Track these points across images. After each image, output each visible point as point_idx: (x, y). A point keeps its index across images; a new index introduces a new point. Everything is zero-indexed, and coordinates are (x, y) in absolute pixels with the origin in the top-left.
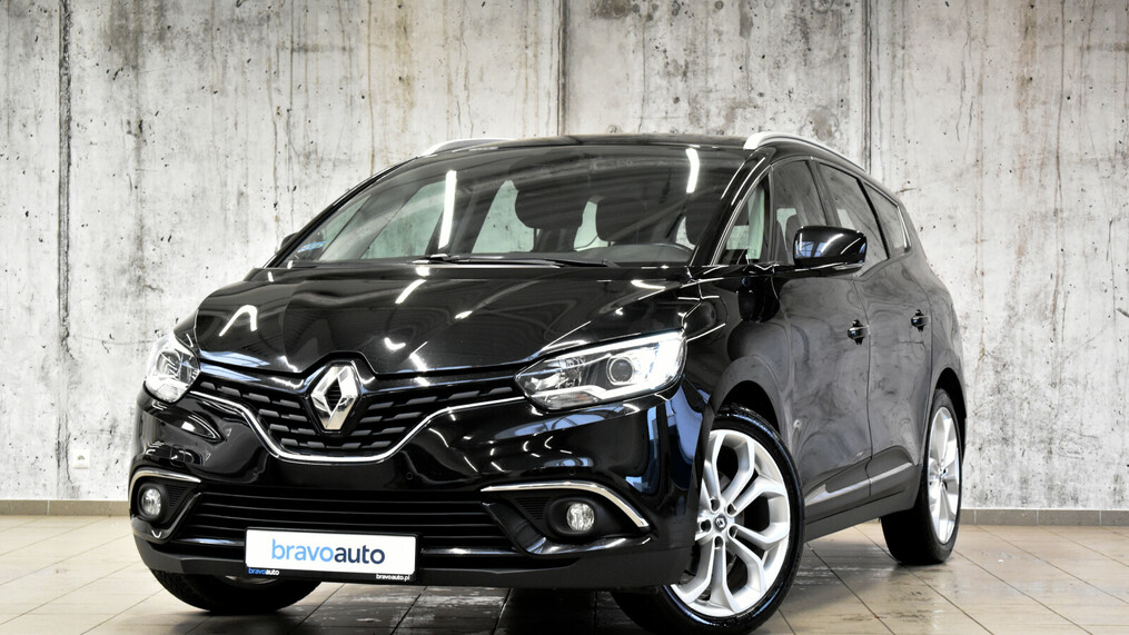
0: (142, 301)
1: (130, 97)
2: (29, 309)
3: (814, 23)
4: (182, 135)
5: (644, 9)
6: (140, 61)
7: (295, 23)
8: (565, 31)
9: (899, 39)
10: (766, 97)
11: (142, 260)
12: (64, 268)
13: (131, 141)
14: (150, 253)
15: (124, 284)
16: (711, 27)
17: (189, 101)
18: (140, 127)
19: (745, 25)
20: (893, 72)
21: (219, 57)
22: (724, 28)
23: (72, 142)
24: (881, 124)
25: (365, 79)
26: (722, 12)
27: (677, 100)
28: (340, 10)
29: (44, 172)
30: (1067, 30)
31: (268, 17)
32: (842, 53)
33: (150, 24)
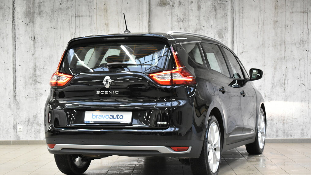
0: (36, 86)
1: (32, 30)
2: (5, 89)
3: (218, 7)
4: (46, 40)
5: (171, 4)
6: (34, 20)
7: (76, 9)
8: (150, 10)
9: (241, 11)
10: (205, 27)
11: (36, 75)
12: (14, 77)
13: (32, 42)
14: (38, 73)
15: (31, 81)
16: (190, 8)
17: (48, 31)
18: (35, 38)
19: (199, 8)
20: (240, 20)
21: (56, 19)
22: (193, 9)
23: (16, 43)
24: (237, 34)
25: (96, 24)
26: (193, 4)
27: (181, 28)
28: (88, 5)
29: (9, 51)
30: (287, 7)
31: (69, 8)
32: (225, 15)
33: (37, 10)
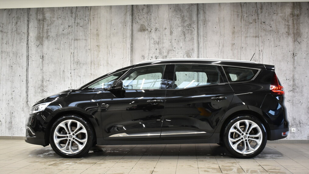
0: (43, 94)
1: (41, 51)
2: (20, 96)
3: (186, 32)
4: (51, 58)
5: (149, 30)
6: (43, 43)
7: (75, 34)
8: (132, 35)
9: (205, 35)
10: (176, 49)
11: (43, 85)
12: (27, 87)
13: (41, 60)
14: (45, 84)
15: (39, 90)
16: (164, 33)
17: (53, 51)
18: (43, 57)
19: (171, 33)
20: (204, 43)
21: (59, 42)
22: (166, 34)
23: (29, 60)
24: (201, 54)
25: (90, 46)
26: (166, 30)
27: (156, 49)
28: (84, 31)
29: (23, 67)
30: (242, 33)
31: (69, 33)
32: (192, 39)
33: (45, 35)
